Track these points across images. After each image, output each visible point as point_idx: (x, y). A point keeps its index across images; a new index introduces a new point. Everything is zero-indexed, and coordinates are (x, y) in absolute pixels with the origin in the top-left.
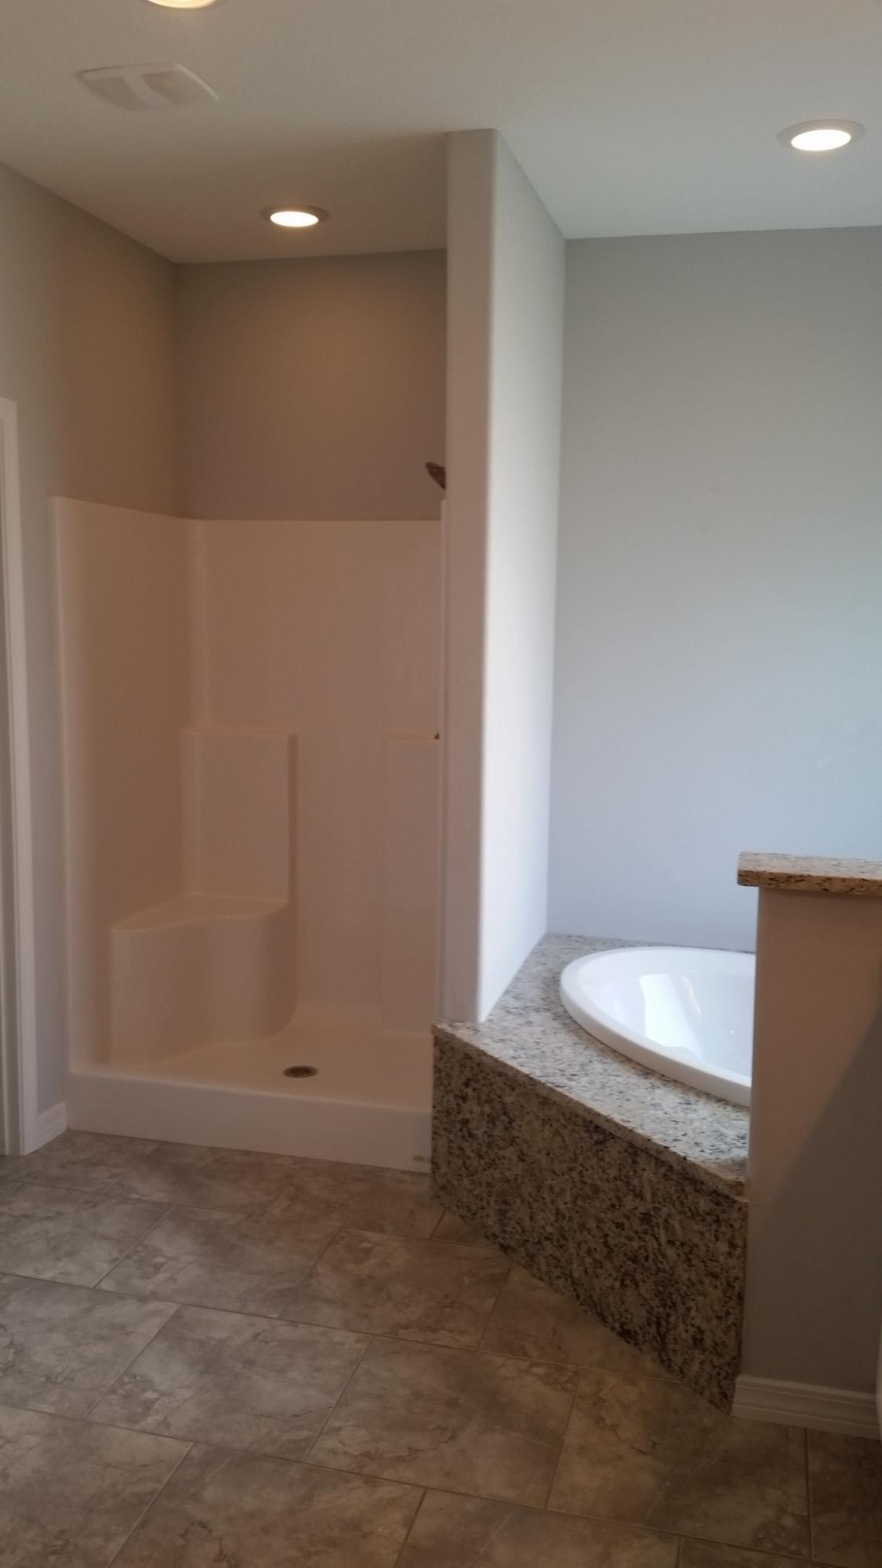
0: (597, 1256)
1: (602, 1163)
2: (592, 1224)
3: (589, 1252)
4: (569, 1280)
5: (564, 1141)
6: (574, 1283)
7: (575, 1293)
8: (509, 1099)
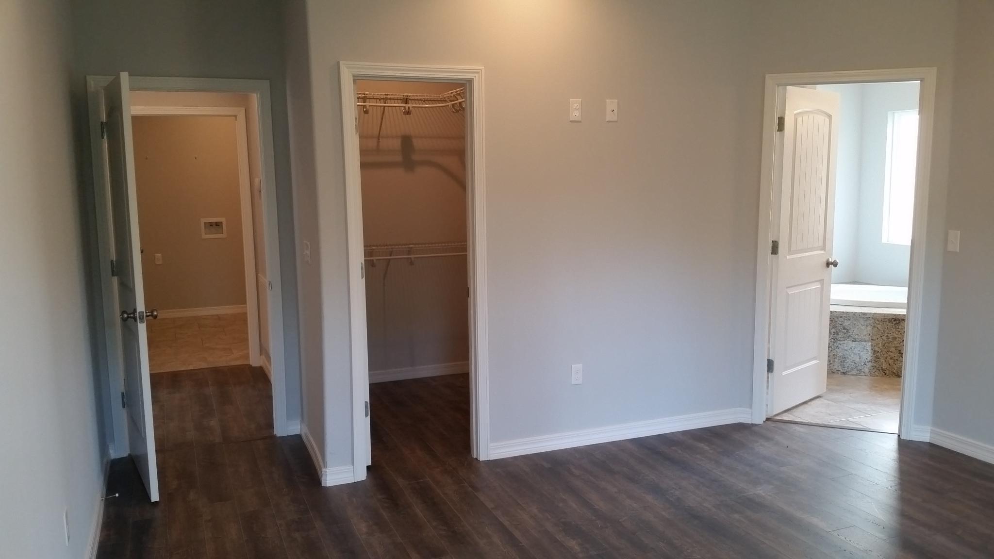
0: (895, 358)
1: (898, 330)
2: (893, 349)
3: (891, 358)
4: (881, 370)
5: (878, 328)
6: (883, 370)
7: (884, 374)
8: (846, 323)
